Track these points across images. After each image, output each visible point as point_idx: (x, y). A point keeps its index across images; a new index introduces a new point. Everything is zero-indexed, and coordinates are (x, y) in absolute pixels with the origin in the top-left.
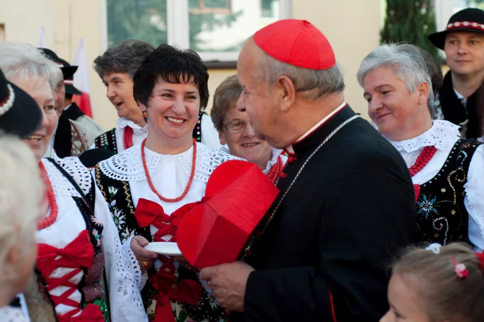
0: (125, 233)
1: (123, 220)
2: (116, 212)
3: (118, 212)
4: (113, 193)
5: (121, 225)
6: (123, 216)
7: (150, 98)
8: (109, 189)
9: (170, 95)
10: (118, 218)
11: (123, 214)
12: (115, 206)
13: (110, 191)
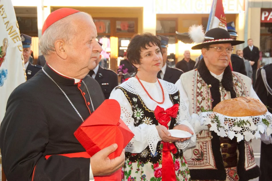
0: (145, 119)
1: (142, 113)
2: (138, 110)
3: (139, 110)
4: (135, 101)
5: (142, 116)
6: (142, 112)
7: (141, 59)
8: (133, 99)
9: (150, 54)
10: (139, 113)
11: (142, 111)
12: (137, 107)
13: (134, 101)
